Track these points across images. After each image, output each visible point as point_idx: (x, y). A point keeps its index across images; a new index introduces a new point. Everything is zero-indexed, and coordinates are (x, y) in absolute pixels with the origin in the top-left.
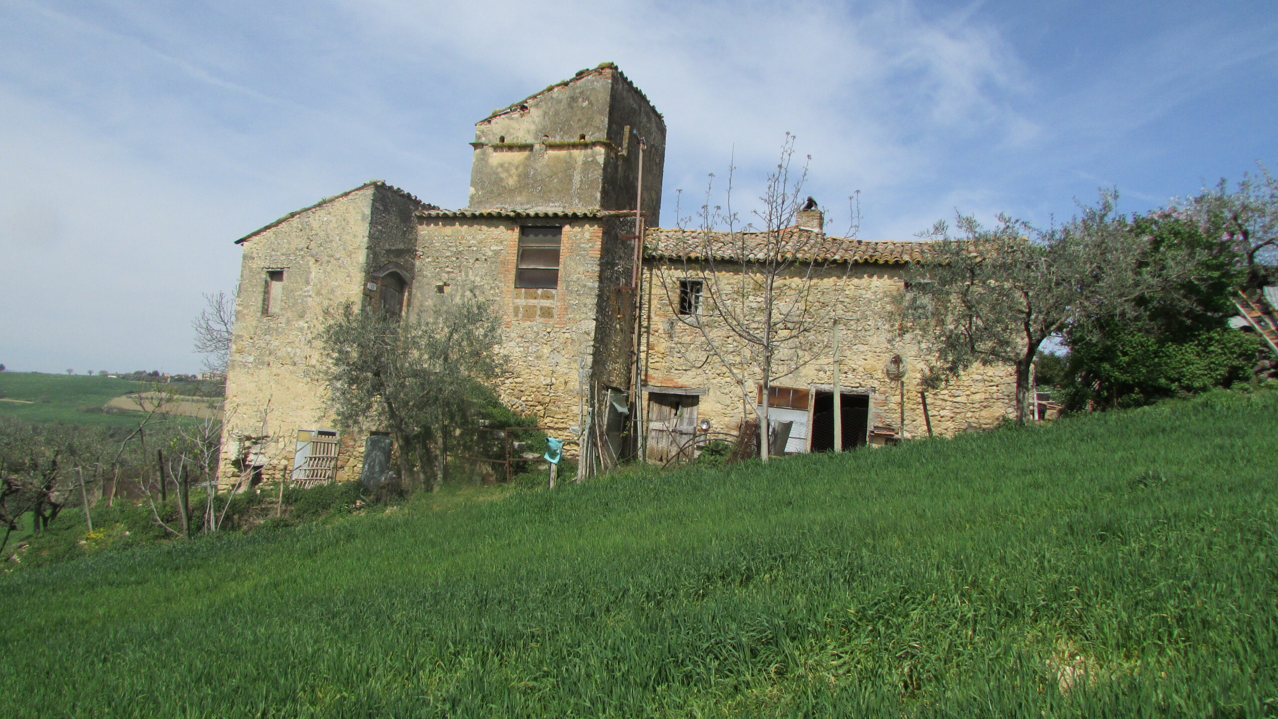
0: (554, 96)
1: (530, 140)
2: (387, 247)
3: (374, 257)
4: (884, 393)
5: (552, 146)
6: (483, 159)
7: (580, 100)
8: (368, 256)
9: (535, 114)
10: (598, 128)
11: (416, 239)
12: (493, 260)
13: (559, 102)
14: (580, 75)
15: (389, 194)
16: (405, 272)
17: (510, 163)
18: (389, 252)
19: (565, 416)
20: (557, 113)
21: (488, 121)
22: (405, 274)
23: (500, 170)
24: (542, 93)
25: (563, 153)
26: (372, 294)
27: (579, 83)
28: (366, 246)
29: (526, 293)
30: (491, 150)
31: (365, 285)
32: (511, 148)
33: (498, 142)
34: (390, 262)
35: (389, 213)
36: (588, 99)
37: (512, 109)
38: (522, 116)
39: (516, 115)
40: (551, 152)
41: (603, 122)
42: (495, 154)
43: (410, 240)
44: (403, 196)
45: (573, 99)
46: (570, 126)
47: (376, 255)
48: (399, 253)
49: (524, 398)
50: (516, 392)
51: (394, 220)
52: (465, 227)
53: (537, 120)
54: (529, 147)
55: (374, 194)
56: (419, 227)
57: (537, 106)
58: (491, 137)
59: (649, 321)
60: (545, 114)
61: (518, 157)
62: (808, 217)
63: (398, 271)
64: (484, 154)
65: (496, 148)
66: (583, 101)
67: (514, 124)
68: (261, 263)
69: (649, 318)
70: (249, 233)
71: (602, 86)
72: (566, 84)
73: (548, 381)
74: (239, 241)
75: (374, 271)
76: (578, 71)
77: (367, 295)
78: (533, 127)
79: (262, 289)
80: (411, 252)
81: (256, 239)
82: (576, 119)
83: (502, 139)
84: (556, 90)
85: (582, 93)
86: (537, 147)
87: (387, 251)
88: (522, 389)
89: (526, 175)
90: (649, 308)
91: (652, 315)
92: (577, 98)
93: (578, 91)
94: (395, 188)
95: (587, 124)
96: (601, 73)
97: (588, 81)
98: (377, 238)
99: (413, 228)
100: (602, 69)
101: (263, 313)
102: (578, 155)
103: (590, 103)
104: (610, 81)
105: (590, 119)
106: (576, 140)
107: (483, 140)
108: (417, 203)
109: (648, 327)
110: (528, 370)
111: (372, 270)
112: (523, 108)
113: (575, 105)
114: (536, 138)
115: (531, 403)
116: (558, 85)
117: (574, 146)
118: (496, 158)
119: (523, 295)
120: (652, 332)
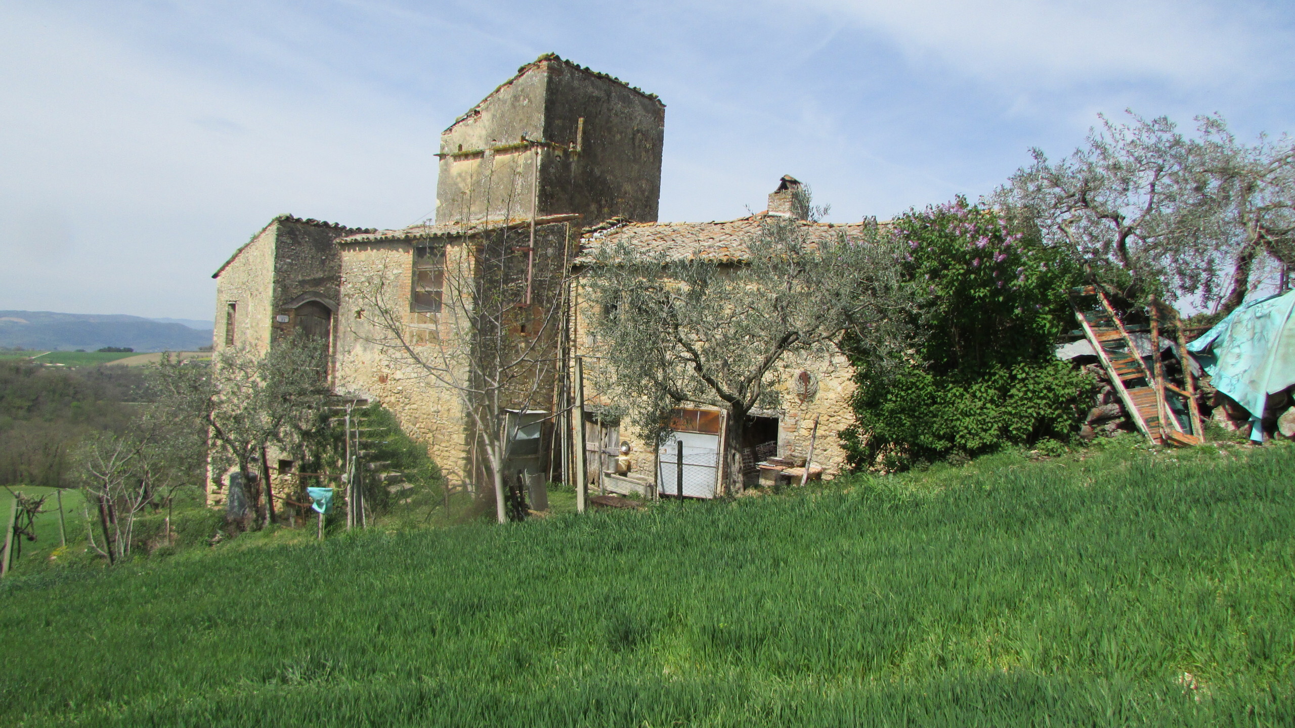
0: (501, 97)
1: (480, 145)
2: (300, 278)
3: (283, 290)
4: (795, 416)
5: (498, 151)
6: (446, 170)
7: (522, 98)
8: (275, 290)
9: (485, 116)
10: (536, 127)
11: (340, 266)
12: (394, 284)
13: (505, 102)
14: (522, 71)
15: (299, 226)
16: (327, 300)
17: (466, 173)
18: (302, 283)
19: (448, 444)
20: (503, 116)
21: (450, 130)
22: (326, 302)
23: (459, 180)
24: (491, 95)
25: (507, 157)
26: (284, 326)
27: (521, 80)
28: (272, 280)
29: (418, 317)
30: (452, 159)
31: (274, 318)
32: (466, 156)
33: (456, 151)
34: (306, 293)
35: (299, 244)
36: (527, 96)
37: (468, 116)
38: (476, 121)
39: (471, 121)
40: (499, 158)
41: (540, 120)
42: (455, 164)
43: (332, 267)
44: (318, 225)
45: (516, 98)
46: (513, 127)
47: (285, 289)
48: (318, 282)
49: (418, 425)
50: (413, 419)
51: (307, 250)
52: (375, 251)
53: (487, 124)
54: (478, 154)
55: (278, 229)
56: (343, 253)
57: (487, 109)
58: (451, 146)
59: (576, 334)
60: (494, 116)
61: (471, 164)
62: (780, 200)
63: (318, 299)
64: (446, 164)
65: (457, 157)
66: (524, 100)
67: (469, 131)
68: (226, 297)
69: (575, 331)
70: (218, 268)
71: (538, 80)
72: (511, 83)
73: (435, 409)
74: (215, 276)
75: (284, 304)
76: (519, 67)
77: (277, 328)
78: (484, 133)
79: (225, 321)
80: (335, 279)
81: (223, 273)
82: (518, 119)
83: (460, 147)
84: (502, 90)
85: (522, 91)
86: (487, 153)
87: (299, 282)
88: (417, 415)
89: (478, 182)
90: (576, 319)
91: (578, 327)
92: (519, 96)
93: (520, 89)
94: (304, 220)
95: (527, 124)
96: (539, 67)
97: (528, 76)
98: (286, 271)
99: (335, 255)
100: (540, 61)
101: (227, 343)
102: (522, 158)
103: (530, 101)
104: (546, 74)
105: (529, 118)
106: (518, 142)
107: (446, 150)
108: (338, 230)
109: (575, 341)
110: (420, 397)
111: (281, 303)
112: (477, 113)
113: (517, 104)
114: (486, 144)
115: (423, 430)
116: (505, 85)
117: (516, 148)
118: (459, 167)
119: (416, 320)
120: (578, 346)
